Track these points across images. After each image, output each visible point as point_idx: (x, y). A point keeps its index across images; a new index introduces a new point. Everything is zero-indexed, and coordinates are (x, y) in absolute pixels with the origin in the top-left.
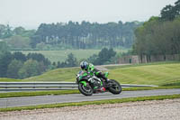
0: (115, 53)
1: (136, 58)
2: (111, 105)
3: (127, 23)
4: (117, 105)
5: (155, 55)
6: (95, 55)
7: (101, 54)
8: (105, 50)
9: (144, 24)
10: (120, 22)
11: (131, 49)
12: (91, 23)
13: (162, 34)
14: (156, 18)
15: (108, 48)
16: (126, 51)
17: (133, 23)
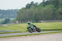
0: (10, 20)
1: (17, 22)
2: (9, 38)
3: (14, 10)
4: (11, 37)
5: (24, 20)
6: (3, 21)
7: (5, 21)
8: (7, 19)
9: (20, 10)
10: (12, 9)
11: (16, 19)
12: (2, 10)
13: (26, 14)
14: (24, 8)
15: (8, 18)
16: (14, 19)
17: (16, 10)
